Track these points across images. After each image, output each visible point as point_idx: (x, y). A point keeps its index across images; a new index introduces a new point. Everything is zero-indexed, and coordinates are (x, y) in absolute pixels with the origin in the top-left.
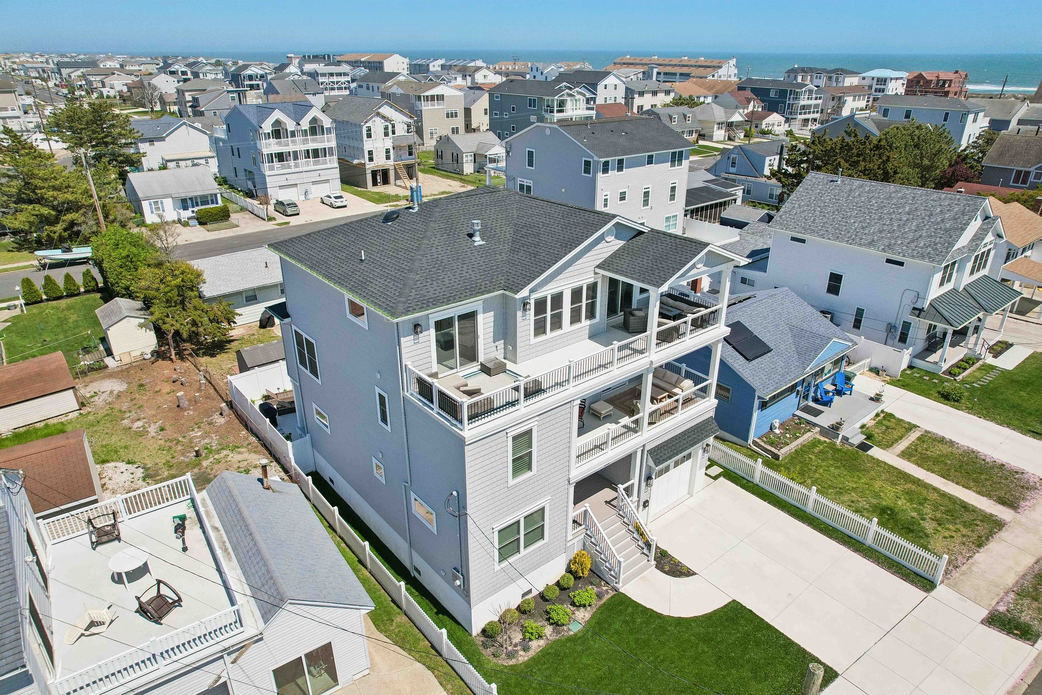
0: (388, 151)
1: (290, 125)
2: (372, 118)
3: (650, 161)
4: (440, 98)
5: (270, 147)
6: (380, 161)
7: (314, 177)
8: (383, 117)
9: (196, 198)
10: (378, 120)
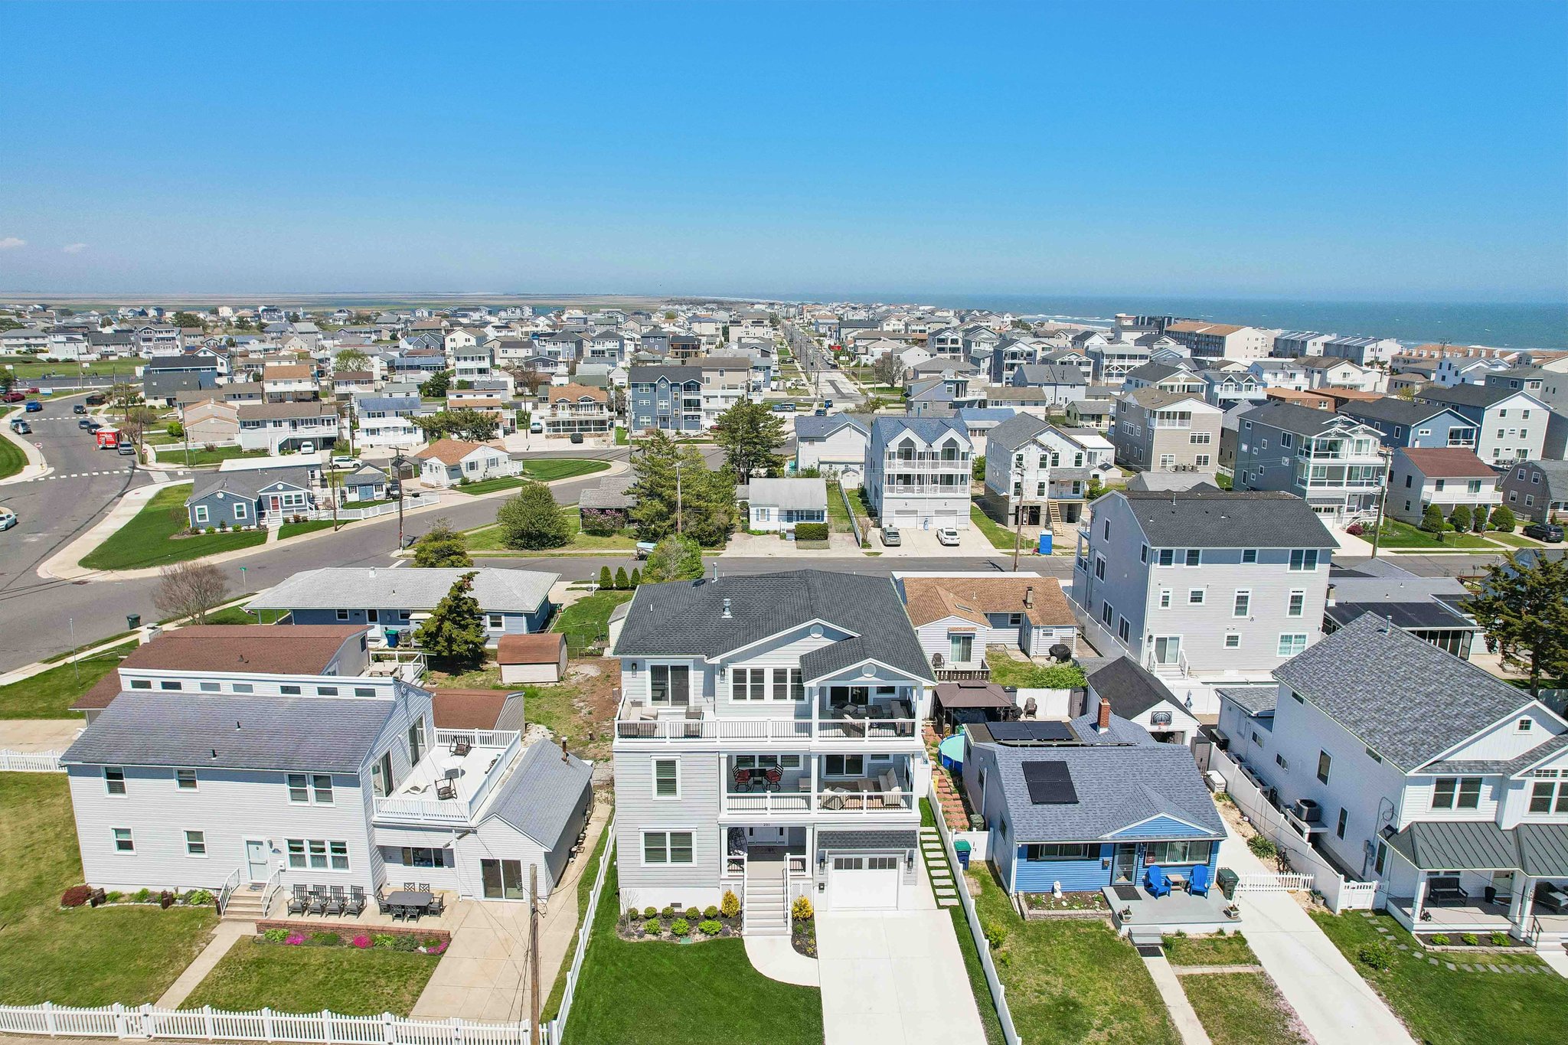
0: (1041, 486)
1: (920, 446)
2: (1026, 445)
3: (1249, 557)
4: (1184, 416)
5: (898, 467)
6: (1031, 497)
7: (940, 505)
8: (1041, 446)
9: (802, 511)
10: (1033, 448)
